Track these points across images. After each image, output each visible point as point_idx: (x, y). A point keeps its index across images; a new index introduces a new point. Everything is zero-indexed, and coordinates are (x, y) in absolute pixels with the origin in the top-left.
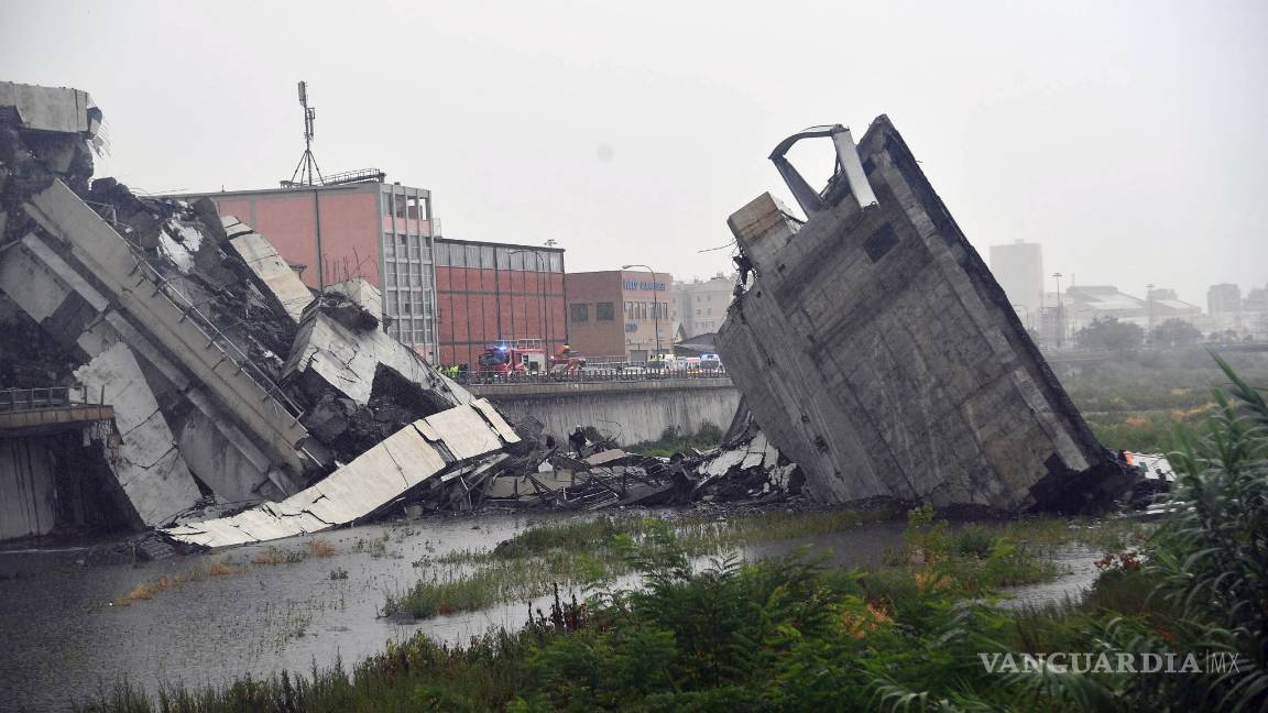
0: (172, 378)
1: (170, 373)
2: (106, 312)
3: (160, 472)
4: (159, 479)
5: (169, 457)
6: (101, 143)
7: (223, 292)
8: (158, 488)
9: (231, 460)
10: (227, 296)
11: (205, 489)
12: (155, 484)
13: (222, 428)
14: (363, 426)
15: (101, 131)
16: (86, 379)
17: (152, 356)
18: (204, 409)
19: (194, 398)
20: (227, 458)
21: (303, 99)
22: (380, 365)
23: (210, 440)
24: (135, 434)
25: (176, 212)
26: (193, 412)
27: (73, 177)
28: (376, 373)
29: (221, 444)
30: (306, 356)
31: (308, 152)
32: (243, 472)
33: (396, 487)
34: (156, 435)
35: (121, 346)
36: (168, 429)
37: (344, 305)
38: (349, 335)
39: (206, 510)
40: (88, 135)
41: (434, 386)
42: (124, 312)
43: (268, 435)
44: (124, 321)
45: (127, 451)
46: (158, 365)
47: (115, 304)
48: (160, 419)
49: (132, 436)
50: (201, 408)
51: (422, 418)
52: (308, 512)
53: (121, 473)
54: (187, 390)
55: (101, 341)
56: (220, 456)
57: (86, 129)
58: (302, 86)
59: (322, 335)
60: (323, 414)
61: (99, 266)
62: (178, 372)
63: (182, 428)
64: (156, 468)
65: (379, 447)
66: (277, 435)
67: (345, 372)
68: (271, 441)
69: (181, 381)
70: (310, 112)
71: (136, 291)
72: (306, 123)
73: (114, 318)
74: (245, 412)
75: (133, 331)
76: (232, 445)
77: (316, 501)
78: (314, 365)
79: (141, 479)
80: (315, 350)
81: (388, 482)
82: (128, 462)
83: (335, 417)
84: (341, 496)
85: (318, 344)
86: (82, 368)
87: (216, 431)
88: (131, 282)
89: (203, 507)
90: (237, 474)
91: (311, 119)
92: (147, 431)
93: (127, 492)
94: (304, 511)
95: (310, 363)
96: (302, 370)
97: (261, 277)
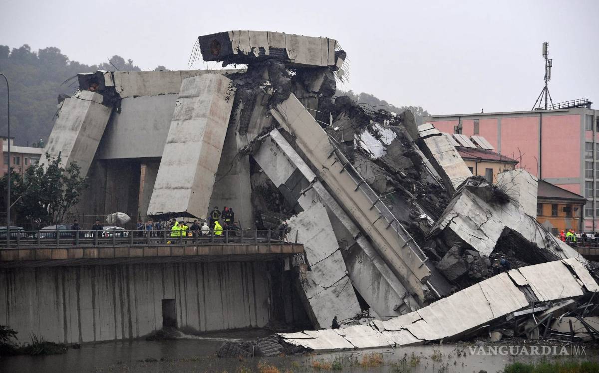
0: (349, 228)
1: (347, 224)
2: (313, 182)
3: (334, 291)
4: (333, 296)
5: (342, 281)
6: (343, 73)
7: (398, 172)
8: (333, 303)
9: (383, 287)
10: (401, 176)
11: (364, 305)
12: (331, 300)
13: (377, 265)
14: (479, 271)
15: (344, 65)
16: (293, 225)
17: (338, 213)
18: (366, 251)
19: (361, 243)
20: (381, 285)
21: (545, 54)
22: (506, 228)
23: (371, 272)
24: (321, 265)
25: (387, 119)
26: (362, 253)
27: (321, 95)
28: (502, 234)
29: (378, 275)
30: (448, 218)
31: (546, 88)
32: (390, 296)
33: (483, 317)
34: (336, 266)
35: (319, 205)
36: (343, 262)
37: (483, 185)
38: (486, 206)
39: (361, 321)
40: (334, 68)
41: (548, 246)
42: (324, 183)
43: (403, 271)
44: (323, 188)
45: (315, 276)
46: (341, 219)
47: (318, 178)
48: (339, 255)
49: (319, 266)
50: (365, 250)
51: (517, 268)
52: (407, 329)
53: (308, 291)
54: (357, 237)
55: (311, 201)
56: (376, 283)
57: (333, 64)
58: (546, 45)
59: (464, 205)
60: (449, 261)
61: (311, 152)
62: (353, 225)
63: (355, 262)
64: (333, 288)
65: (475, 287)
66: (409, 273)
67: (476, 233)
68: (405, 276)
69: (354, 231)
70: (549, 62)
71: (331, 169)
72: (546, 70)
73: (318, 186)
74: (389, 254)
75: (328, 196)
76: (384, 278)
77: (415, 322)
78: (452, 226)
79: (321, 296)
80: (456, 215)
81: (476, 312)
82: (314, 283)
83: (458, 263)
84: (436, 320)
85: (459, 211)
86: (292, 218)
87: (374, 267)
88: (329, 163)
89: (360, 318)
90: (386, 298)
91: (550, 67)
92: (329, 263)
93: (311, 304)
94: (403, 328)
95: (449, 224)
96: (442, 228)
97: (441, 164)
